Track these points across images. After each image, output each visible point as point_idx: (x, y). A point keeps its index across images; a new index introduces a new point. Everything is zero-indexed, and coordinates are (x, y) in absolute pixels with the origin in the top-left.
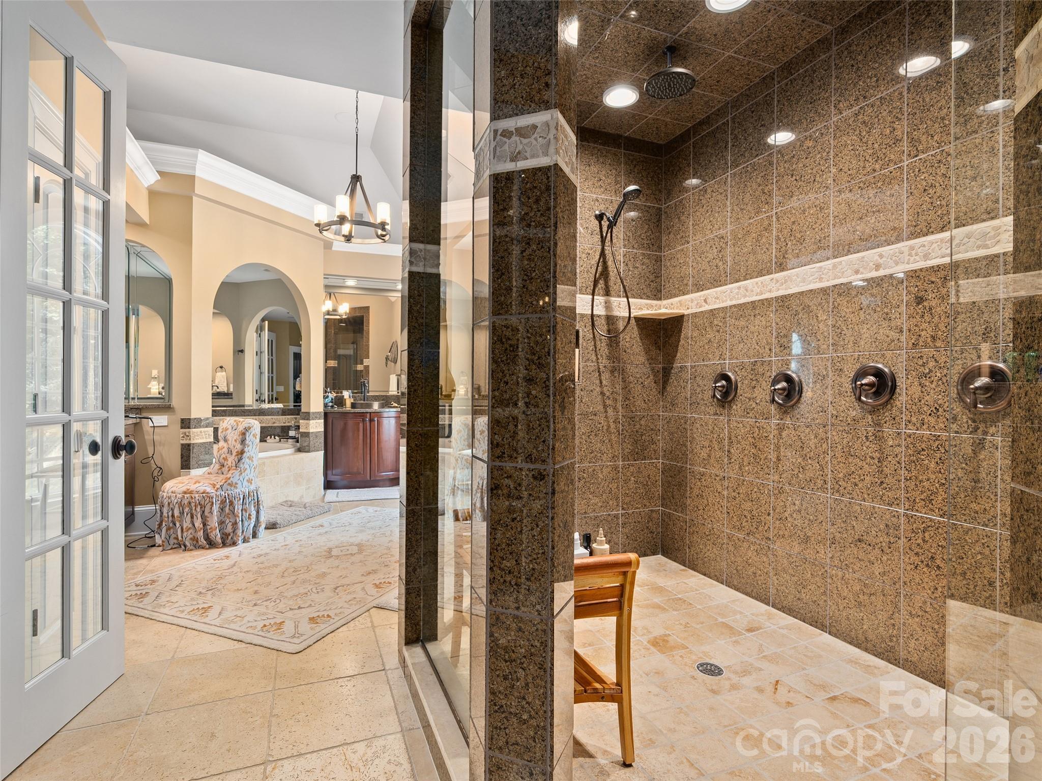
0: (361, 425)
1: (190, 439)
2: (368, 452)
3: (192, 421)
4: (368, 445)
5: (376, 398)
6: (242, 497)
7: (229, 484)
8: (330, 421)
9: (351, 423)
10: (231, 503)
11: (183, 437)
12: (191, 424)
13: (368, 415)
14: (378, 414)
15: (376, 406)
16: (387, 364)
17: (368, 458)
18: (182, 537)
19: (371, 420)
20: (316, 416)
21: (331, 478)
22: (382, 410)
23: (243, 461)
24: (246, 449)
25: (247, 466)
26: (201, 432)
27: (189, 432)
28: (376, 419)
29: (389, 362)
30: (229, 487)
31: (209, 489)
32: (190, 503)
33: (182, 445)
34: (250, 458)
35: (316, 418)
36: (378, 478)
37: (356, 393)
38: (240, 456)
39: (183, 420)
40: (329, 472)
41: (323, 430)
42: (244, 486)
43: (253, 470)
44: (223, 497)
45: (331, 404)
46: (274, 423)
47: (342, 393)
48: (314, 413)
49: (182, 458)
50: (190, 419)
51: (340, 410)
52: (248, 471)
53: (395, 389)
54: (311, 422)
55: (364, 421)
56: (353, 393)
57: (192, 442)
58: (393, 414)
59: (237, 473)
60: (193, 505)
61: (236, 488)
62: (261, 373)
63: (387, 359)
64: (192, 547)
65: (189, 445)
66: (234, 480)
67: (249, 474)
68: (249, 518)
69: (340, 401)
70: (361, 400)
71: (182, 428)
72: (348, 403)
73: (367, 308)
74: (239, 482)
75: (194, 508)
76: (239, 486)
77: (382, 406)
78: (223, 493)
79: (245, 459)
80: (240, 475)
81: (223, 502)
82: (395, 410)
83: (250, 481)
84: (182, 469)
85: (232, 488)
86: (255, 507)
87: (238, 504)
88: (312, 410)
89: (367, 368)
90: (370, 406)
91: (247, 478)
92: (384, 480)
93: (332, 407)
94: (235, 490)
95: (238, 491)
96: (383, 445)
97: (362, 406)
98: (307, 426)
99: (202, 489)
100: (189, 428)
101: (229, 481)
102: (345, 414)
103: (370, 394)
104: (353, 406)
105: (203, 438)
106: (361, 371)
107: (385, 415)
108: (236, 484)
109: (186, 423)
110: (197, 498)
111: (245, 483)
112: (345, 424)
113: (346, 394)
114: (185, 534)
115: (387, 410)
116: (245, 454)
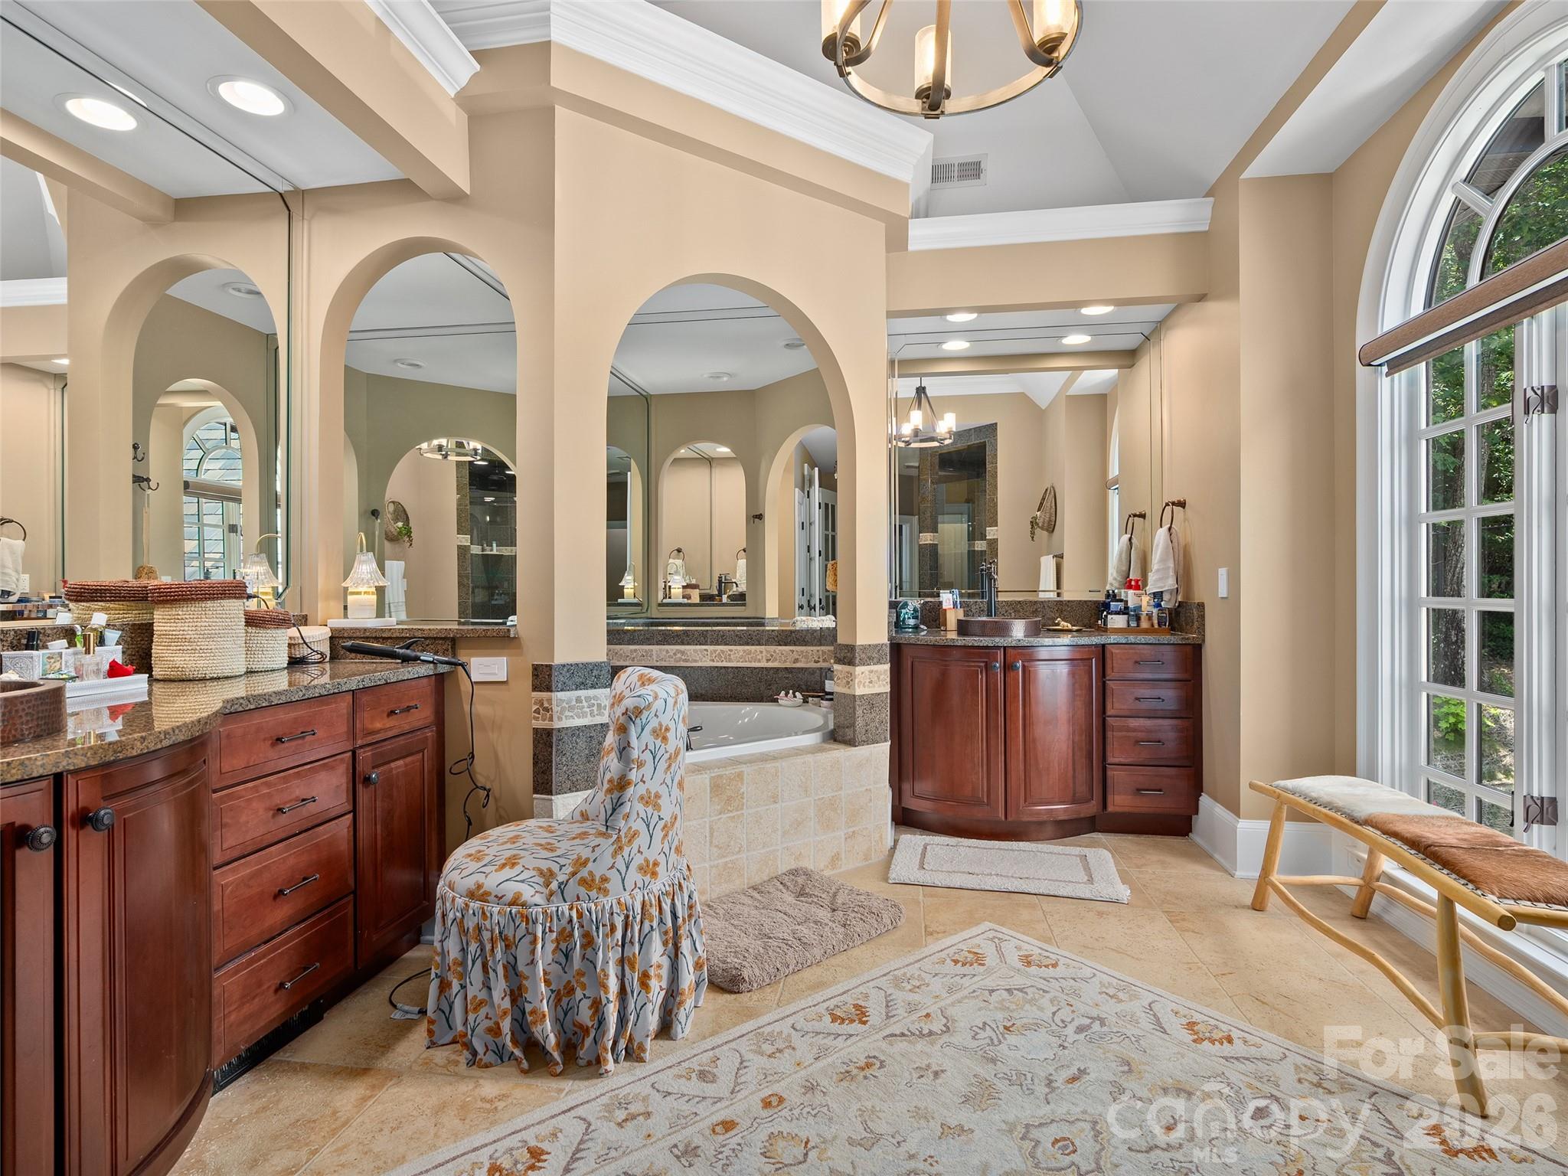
0: (982, 678)
1: (551, 719)
2: (1001, 748)
3: (555, 673)
4: (1001, 731)
5: (1019, 609)
6: (619, 921)
7: (583, 882)
8: (907, 664)
9: (956, 672)
10: (589, 942)
11: (537, 711)
12: (554, 679)
13: (1000, 654)
14: (1025, 653)
15: (1018, 630)
16: (1033, 533)
17: (1001, 765)
18: (465, 1023)
19: (1008, 667)
20: (871, 655)
21: (912, 804)
22: (1034, 641)
23: (626, 808)
24: (633, 775)
25: (638, 825)
26: (578, 700)
27: (550, 700)
28: (1020, 664)
29: (1038, 531)
30: (582, 891)
31: (528, 893)
32: (479, 929)
33: (536, 730)
34: (651, 800)
35: (868, 661)
36: (1025, 819)
37: (970, 596)
38: (616, 795)
39: (536, 668)
40: (907, 787)
41: (888, 689)
42: (629, 885)
43: (658, 834)
44: (564, 922)
45: (912, 622)
46: (796, 661)
47: (938, 595)
48: (864, 648)
49: (535, 764)
50: (550, 667)
51: (933, 639)
52: (642, 840)
53: (1052, 586)
54: (859, 670)
55: (988, 667)
56: (961, 595)
57: (557, 724)
58: (1063, 653)
59: (607, 845)
60: (486, 935)
61: (606, 892)
62: (810, 559)
63: (1034, 523)
64: (490, 1057)
65: (549, 733)
66: (598, 870)
67: (647, 847)
68: (644, 985)
69: (933, 617)
70: (981, 612)
71: (535, 688)
72: (953, 617)
73: (992, 428)
74: (613, 875)
75: (488, 947)
76: (614, 885)
77: (1035, 630)
78: (565, 907)
79: (633, 805)
80: (614, 854)
81: (565, 935)
82: (1066, 639)
83: (649, 869)
84: (536, 791)
85: (593, 894)
86: (665, 943)
87: (606, 948)
88: (861, 640)
89: (993, 543)
90: (1003, 630)
91: (638, 860)
92: (1041, 824)
93: (916, 627)
94: (602, 900)
95: (607, 902)
96: (1039, 731)
97: (985, 629)
98: (850, 680)
99: (510, 889)
100: (549, 689)
101: (584, 873)
102: (945, 649)
103: (1002, 598)
104: (963, 628)
105: (584, 715)
106: (983, 553)
107: (1043, 653)
108: (605, 879)
109: (543, 678)
110: (496, 918)
111: (633, 876)
112: (944, 674)
113: (947, 598)
114: (471, 1017)
115: (1048, 641)
116: (631, 790)
